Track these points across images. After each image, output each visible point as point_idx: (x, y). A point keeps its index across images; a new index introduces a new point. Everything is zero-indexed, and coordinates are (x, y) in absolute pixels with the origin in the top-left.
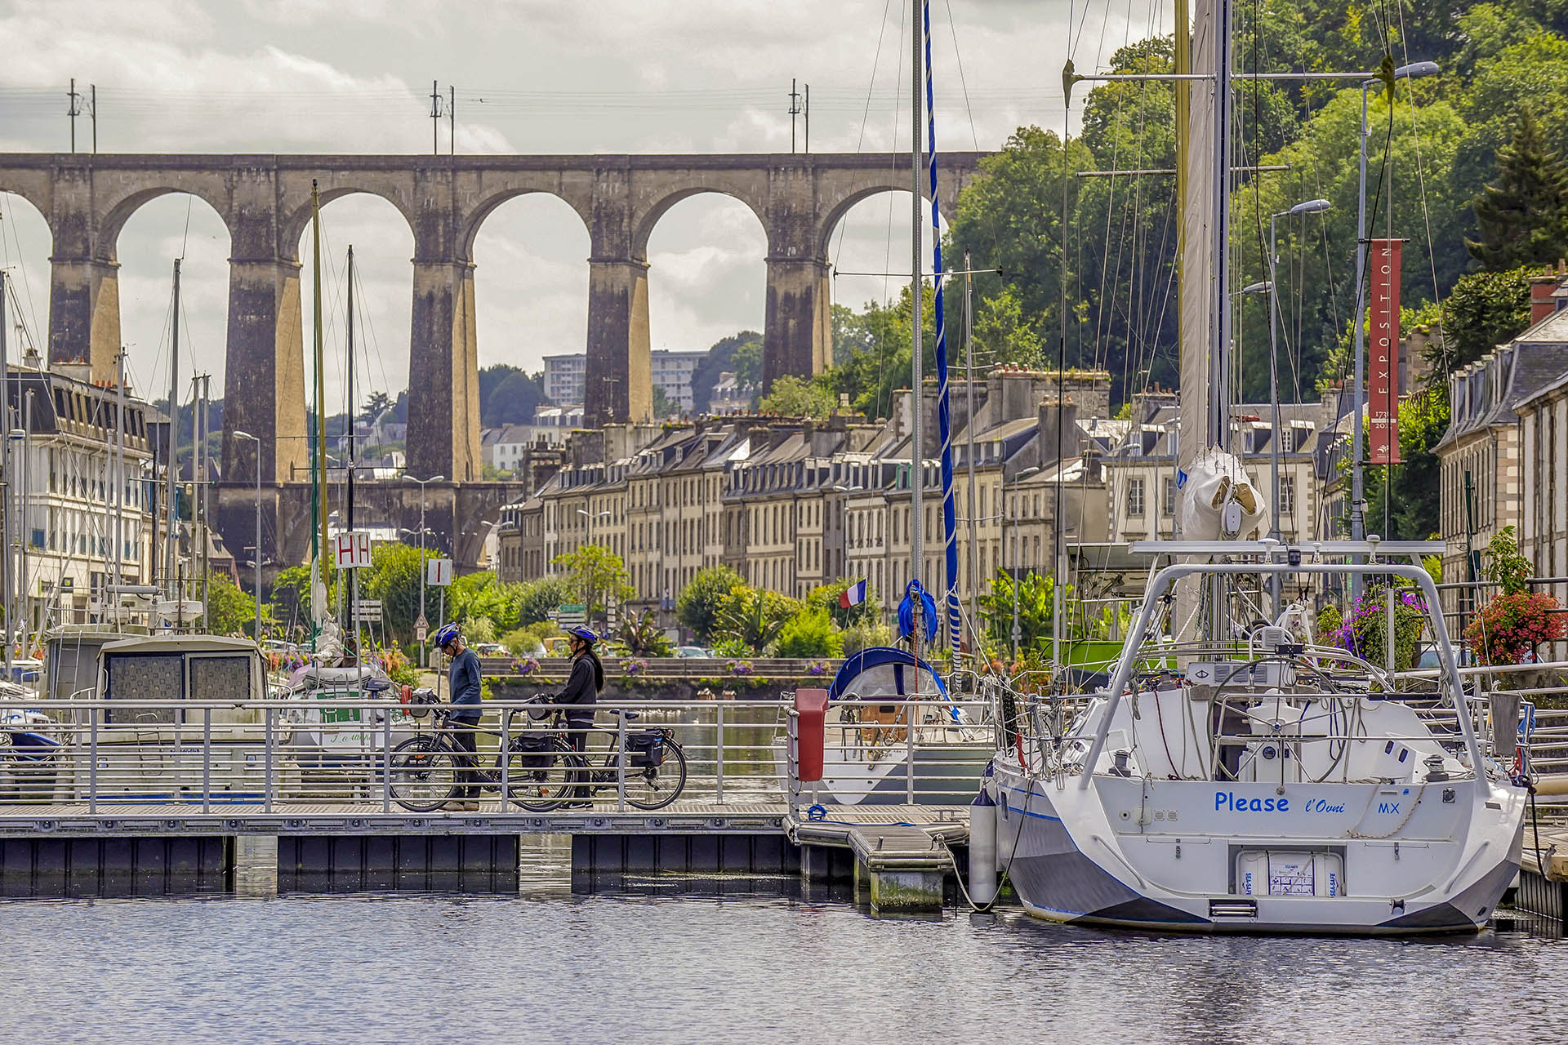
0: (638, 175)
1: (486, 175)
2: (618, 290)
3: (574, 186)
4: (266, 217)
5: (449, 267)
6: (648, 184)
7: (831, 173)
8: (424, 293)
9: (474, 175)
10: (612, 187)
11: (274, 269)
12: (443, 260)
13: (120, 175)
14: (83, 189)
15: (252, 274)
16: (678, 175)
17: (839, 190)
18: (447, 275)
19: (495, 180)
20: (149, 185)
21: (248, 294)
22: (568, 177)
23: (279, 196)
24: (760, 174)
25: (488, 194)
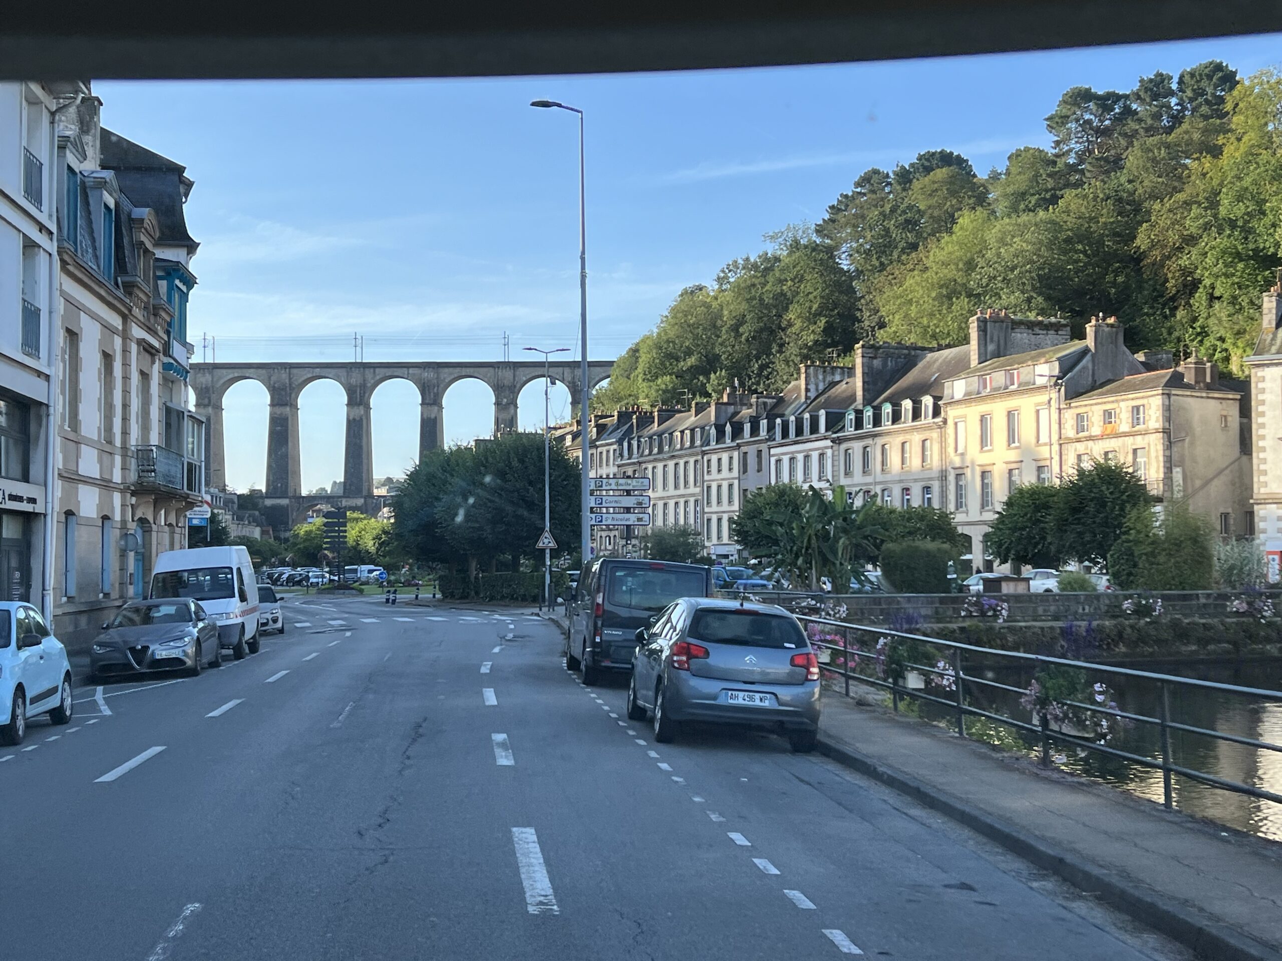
0: (441, 370)
1: (377, 370)
2: (433, 416)
3: (414, 374)
4: (284, 389)
5: (361, 407)
6: (445, 373)
7: (521, 369)
8: (351, 418)
9: (372, 370)
10: (428, 375)
11: (288, 409)
12: (360, 404)
13: (224, 371)
14: (208, 377)
15: (279, 410)
16: (458, 370)
17: (524, 376)
18: (361, 410)
19: (381, 372)
20: (236, 375)
21: (277, 418)
22: (411, 371)
23: (290, 379)
24: (491, 369)
25: (378, 377)
